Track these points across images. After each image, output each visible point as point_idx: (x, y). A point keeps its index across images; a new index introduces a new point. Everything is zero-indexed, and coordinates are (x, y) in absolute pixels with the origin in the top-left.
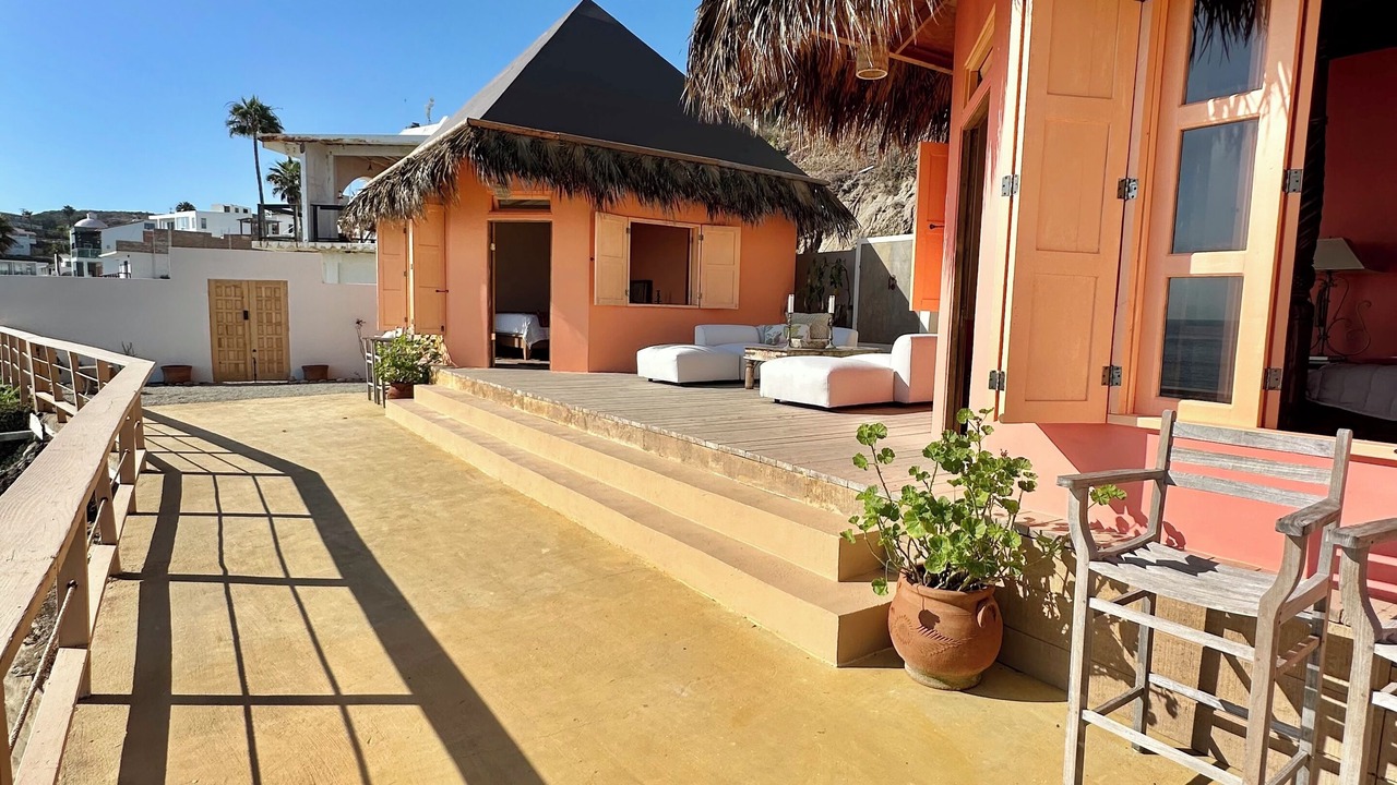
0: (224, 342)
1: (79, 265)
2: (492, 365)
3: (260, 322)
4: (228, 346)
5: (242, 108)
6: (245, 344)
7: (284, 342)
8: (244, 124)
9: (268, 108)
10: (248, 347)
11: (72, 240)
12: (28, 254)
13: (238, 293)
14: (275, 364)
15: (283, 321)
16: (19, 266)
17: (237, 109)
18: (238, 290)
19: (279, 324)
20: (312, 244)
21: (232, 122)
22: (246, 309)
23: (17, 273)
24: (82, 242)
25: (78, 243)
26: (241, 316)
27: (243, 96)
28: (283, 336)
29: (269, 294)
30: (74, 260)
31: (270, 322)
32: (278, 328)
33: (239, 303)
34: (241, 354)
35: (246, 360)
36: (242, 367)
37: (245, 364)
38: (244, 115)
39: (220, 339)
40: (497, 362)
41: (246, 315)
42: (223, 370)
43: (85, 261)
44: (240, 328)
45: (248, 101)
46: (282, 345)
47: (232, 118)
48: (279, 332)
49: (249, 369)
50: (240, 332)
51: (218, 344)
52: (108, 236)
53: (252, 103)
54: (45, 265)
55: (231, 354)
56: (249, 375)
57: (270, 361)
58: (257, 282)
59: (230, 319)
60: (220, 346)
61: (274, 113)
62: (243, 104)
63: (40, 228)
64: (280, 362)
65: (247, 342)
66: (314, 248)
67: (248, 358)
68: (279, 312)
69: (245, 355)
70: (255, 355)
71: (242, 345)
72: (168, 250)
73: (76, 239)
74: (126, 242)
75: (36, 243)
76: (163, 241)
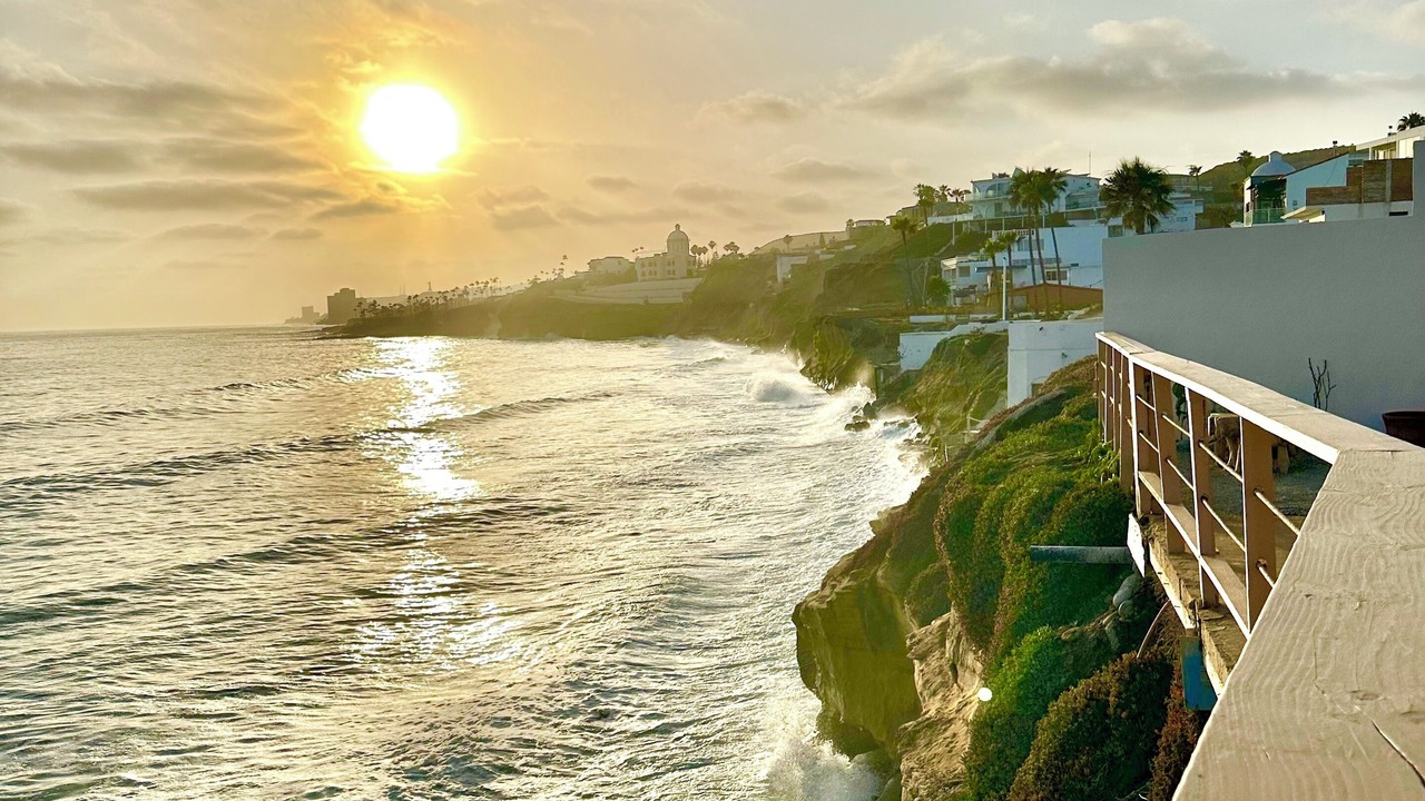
24: (1261, 199)
52: (1297, 183)
63: (1209, 188)
72: (1384, 195)
73: (1253, 195)
74: (1321, 189)
75: (1202, 211)
76: (1377, 180)
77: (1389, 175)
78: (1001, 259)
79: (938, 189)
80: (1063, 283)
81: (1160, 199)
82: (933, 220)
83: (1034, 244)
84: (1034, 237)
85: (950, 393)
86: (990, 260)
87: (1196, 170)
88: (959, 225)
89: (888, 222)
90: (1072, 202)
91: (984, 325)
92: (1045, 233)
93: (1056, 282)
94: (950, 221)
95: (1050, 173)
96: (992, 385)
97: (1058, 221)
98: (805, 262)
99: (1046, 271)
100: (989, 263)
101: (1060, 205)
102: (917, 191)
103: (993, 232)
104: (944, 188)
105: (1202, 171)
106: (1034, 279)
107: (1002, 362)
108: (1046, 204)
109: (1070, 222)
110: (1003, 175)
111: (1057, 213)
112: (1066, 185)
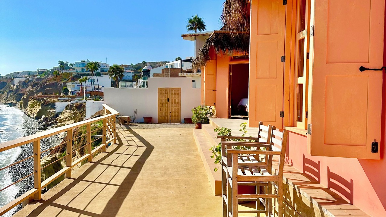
0: (162, 109)
1: (144, 82)
2: (229, 117)
3: (172, 102)
4: (163, 111)
5: (192, 20)
6: (168, 110)
7: (179, 110)
8: (192, 26)
9: (201, 19)
10: (168, 111)
11: (142, 74)
12: (131, 79)
13: (166, 93)
14: (176, 117)
15: (179, 102)
16: (129, 83)
17: (190, 21)
18: (166, 91)
19: (178, 103)
20: (197, 73)
21: (189, 26)
22: (168, 98)
23: (128, 86)
24: (145, 74)
25: (144, 75)
26: (167, 100)
27: (192, 16)
28: (179, 108)
29: (175, 92)
30: (142, 81)
31: (175, 102)
32: (178, 104)
33: (166, 96)
34: (166, 113)
35: (167, 115)
36: (166, 118)
37: (167, 117)
38: (192, 23)
39: (160, 108)
40: (232, 116)
41: (168, 100)
42: (161, 119)
43: (145, 81)
44: (166, 104)
45: (194, 17)
46: (178, 110)
47: (189, 24)
48: (178, 106)
49: (168, 119)
50: (166, 106)
51: (160, 110)
52: (152, 72)
53: (195, 18)
54: (135, 83)
55: (164, 113)
56: (168, 121)
57: (175, 116)
58: (172, 88)
59: (164, 102)
60: (160, 111)
61: (203, 20)
62: (192, 19)
63: (136, 69)
64: (178, 116)
65: (168, 109)
66: (198, 74)
67: (168, 115)
68: (178, 98)
69: (167, 114)
70: (170, 114)
71: (166, 110)
72: (169, 76)
73: (143, 73)
74: (156, 74)
75: (133, 75)
76: (167, 73)
77: (170, 72)
78: (84, 83)
79: (65, 62)
80: (100, 91)
81: (121, 74)
82: (64, 71)
83: (92, 81)
84: (92, 78)
85: (70, 118)
86: (81, 83)
87: (132, 65)
88: (72, 73)
89: (50, 70)
90: (102, 70)
91: (79, 101)
92: (95, 78)
93: (98, 91)
94: (69, 72)
95: (96, 63)
96: (82, 116)
97: (99, 75)
98: (24, 80)
99: (95, 87)
100: (80, 84)
101: (99, 71)
102: (59, 63)
103: (81, 76)
104: (67, 62)
105: (134, 65)
106: (92, 90)
107: (84, 110)
108: (95, 71)
109: (102, 75)
110: (84, 61)
111: (98, 72)
112: (100, 66)
